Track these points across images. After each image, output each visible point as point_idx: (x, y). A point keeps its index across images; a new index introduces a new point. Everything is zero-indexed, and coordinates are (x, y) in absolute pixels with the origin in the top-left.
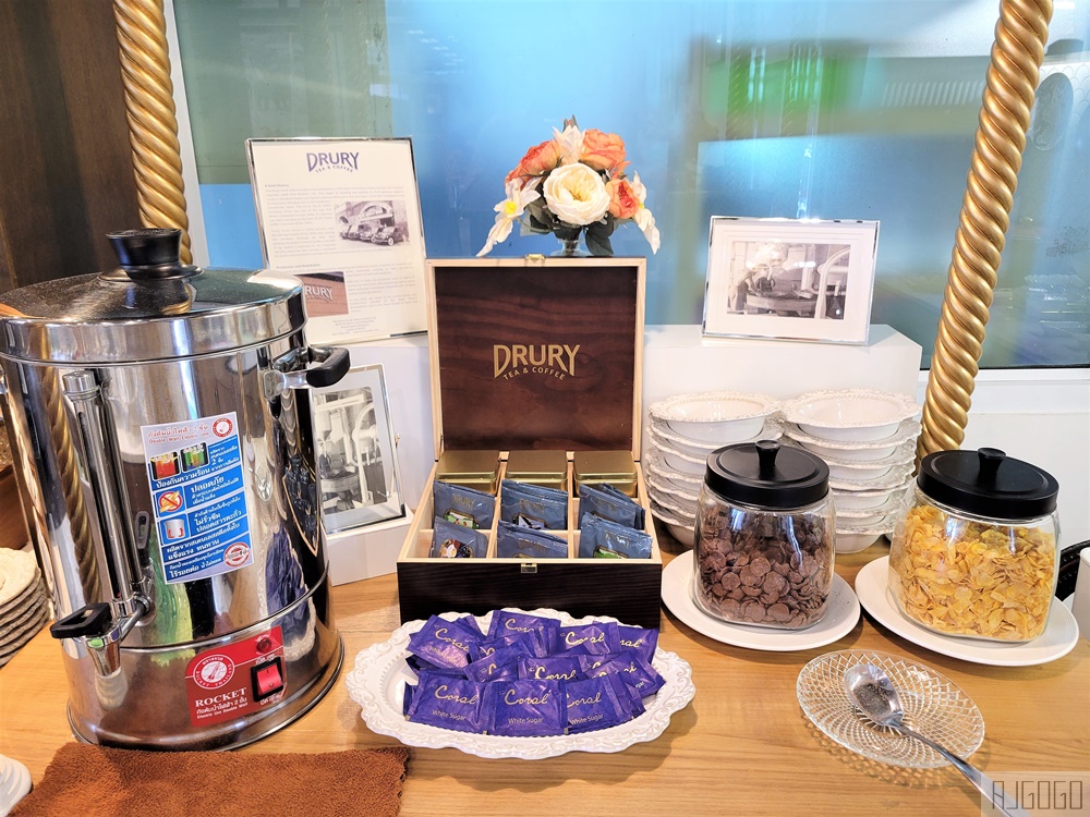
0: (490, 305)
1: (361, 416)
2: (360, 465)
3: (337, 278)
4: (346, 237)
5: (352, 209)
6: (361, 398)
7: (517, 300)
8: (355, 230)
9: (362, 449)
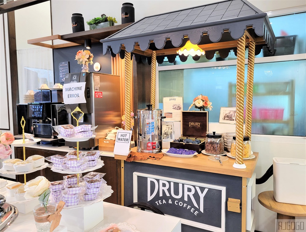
0: (189, 117)
1: (170, 128)
2: (170, 134)
3: (172, 113)
4: (173, 109)
5: (174, 105)
6: (171, 126)
7: (192, 116)
8: (174, 108)
9: (170, 132)
